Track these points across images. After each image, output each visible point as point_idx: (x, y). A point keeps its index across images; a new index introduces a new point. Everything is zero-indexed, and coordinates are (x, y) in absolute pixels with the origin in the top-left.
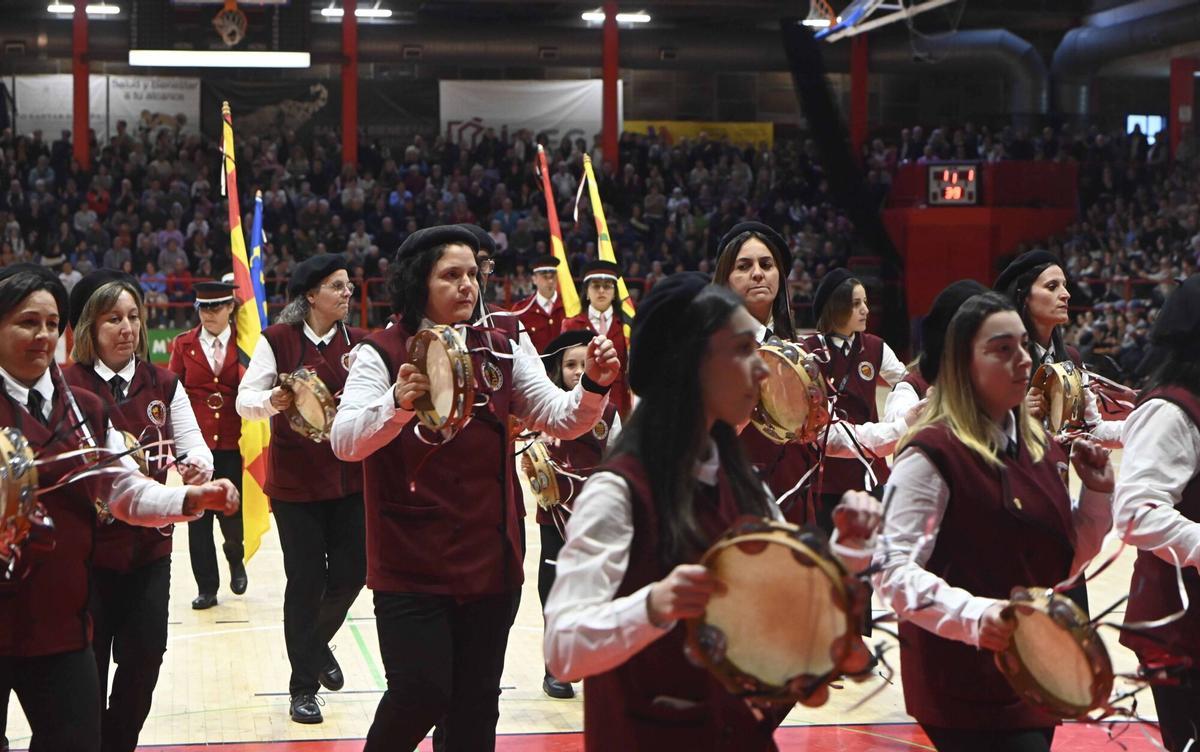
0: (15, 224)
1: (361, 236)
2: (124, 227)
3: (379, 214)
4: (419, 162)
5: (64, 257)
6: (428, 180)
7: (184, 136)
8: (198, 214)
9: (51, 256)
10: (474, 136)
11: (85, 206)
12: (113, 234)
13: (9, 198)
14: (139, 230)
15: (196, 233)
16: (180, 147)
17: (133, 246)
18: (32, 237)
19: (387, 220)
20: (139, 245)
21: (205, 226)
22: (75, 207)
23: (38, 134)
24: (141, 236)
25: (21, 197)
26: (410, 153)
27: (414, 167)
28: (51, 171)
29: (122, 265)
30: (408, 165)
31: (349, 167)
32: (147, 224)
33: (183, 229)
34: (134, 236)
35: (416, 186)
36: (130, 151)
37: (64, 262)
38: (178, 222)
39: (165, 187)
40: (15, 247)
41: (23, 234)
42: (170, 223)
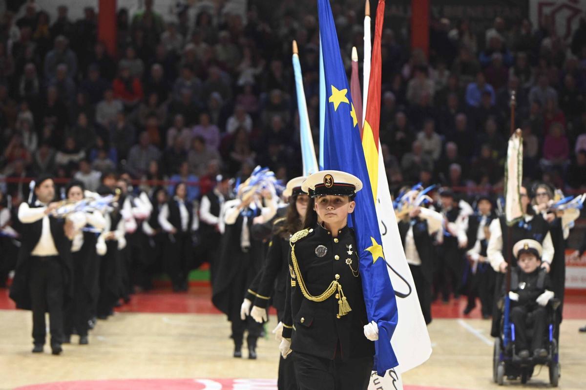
0: (27, 115)
1: (429, 137)
2: (152, 122)
3: (453, 111)
4: (503, 51)
5: (82, 155)
6: (512, 71)
7: (227, 15)
8: (239, 108)
9: (67, 152)
10: (569, 20)
11: (109, 94)
12: (140, 129)
13: (22, 85)
14: (170, 124)
15: (238, 130)
16: (223, 27)
17: (162, 144)
18: (47, 132)
19: (461, 118)
20: (170, 142)
21: (248, 122)
22: (96, 96)
23: (63, 10)
24: (172, 132)
25: (36, 83)
26: (492, 39)
27: (497, 56)
28: (71, 54)
29: (148, 165)
30: (489, 53)
31: (420, 54)
32: (179, 118)
33: (222, 125)
34: (162, 131)
35: (498, 78)
36: (163, 31)
37: (82, 160)
38: (215, 116)
39: (203, 75)
40: (26, 143)
41: (37, 127)
42: (204, 118)
